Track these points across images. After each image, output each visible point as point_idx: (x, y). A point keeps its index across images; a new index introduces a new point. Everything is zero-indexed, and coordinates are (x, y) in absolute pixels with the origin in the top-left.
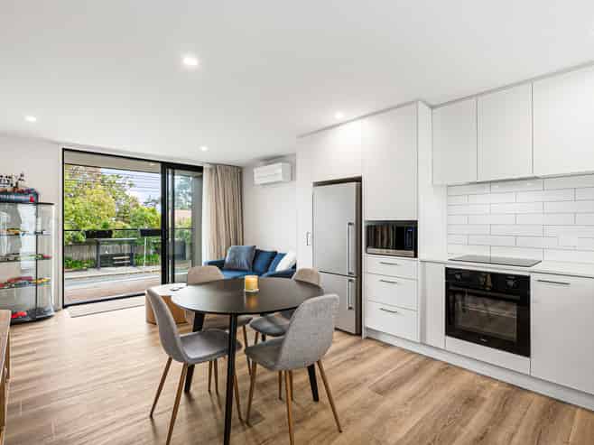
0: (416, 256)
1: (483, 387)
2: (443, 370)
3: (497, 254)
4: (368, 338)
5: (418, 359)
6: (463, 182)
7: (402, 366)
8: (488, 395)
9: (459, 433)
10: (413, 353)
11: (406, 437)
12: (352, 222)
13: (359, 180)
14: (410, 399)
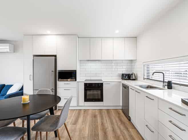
0: (76, 80)
1: (95, 112)
2: (85, 112)
3: (92, 78)
4: (59, 110)
5: (77, 111)
6: (86, 60)
7: (75, 114)
8: (97, 114)
9: (98, 125)
10: (75, 110)
11: (89, 132)
12: (53, 70)
13: (55, 56)
14: (83, 122)
